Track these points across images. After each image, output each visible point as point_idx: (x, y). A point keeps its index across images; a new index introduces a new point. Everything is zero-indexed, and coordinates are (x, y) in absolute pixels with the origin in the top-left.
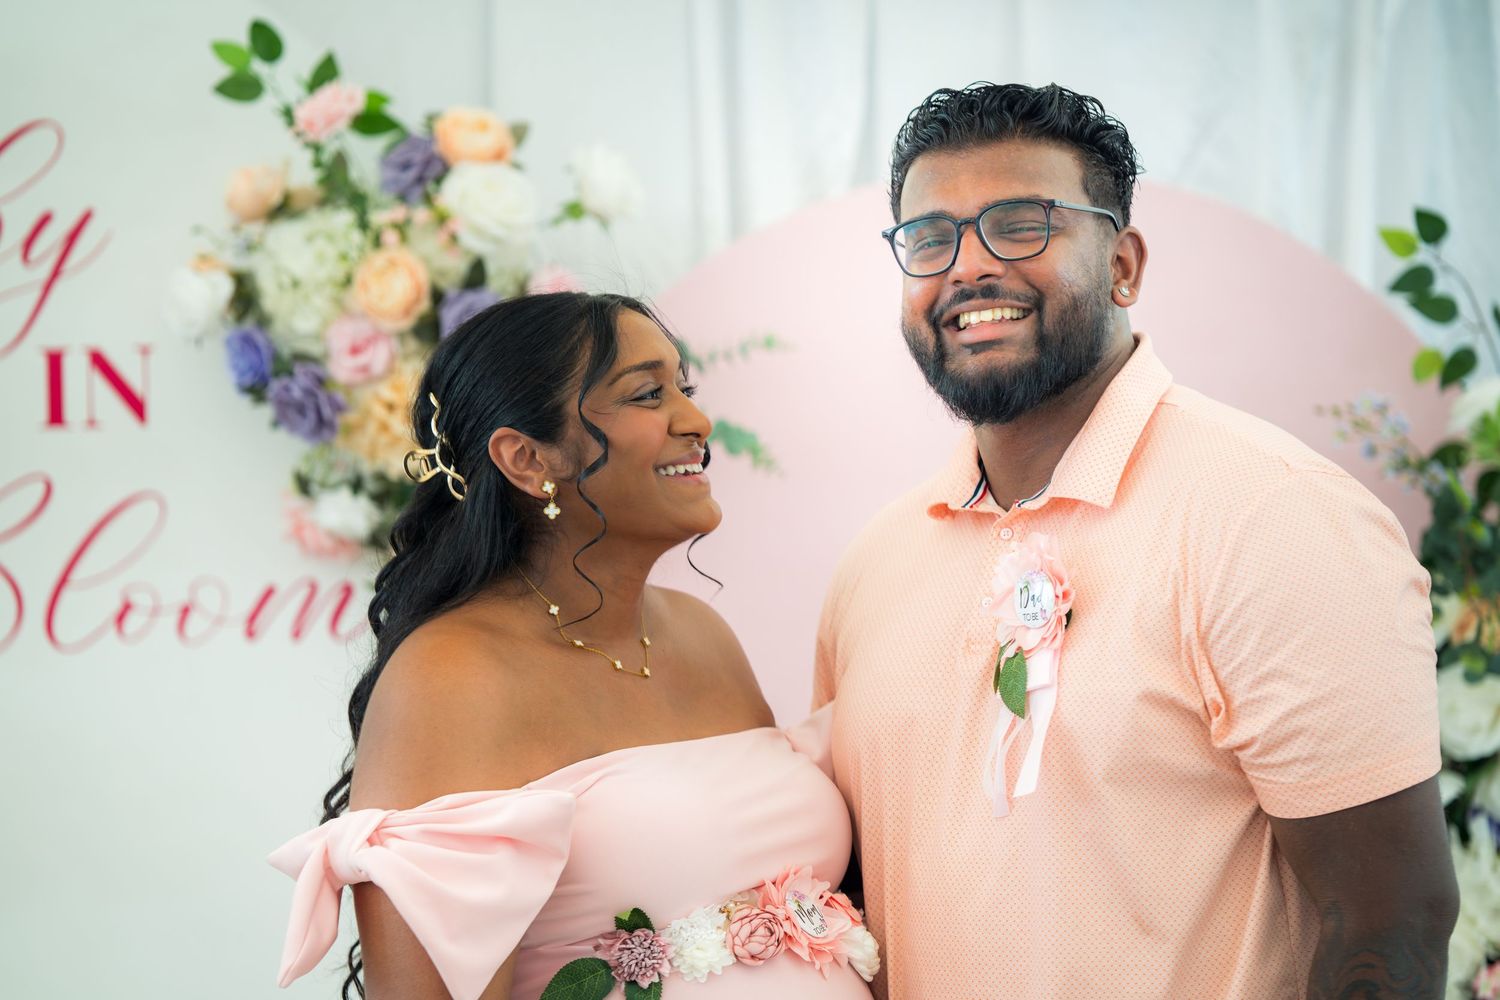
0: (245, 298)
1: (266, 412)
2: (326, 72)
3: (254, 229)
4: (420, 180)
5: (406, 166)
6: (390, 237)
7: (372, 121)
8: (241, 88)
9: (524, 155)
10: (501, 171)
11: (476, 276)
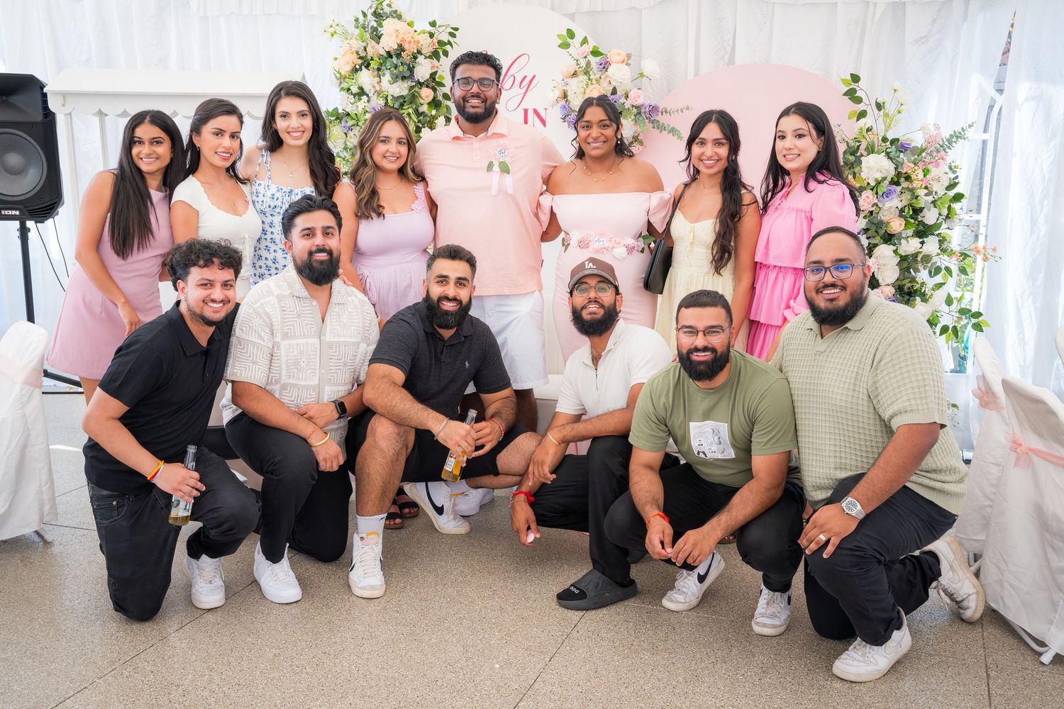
0: (565, 96)
1: (566, 123)
2: (585, 41)
3: (568, 80)
4: (604, 68)
5: (601, 64)
6: (594, 82)
7: (595, 53)
8: (565, 46)
9: (629, 62)
10: (624, 66)
11: (614, 92)
